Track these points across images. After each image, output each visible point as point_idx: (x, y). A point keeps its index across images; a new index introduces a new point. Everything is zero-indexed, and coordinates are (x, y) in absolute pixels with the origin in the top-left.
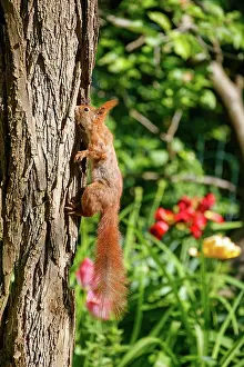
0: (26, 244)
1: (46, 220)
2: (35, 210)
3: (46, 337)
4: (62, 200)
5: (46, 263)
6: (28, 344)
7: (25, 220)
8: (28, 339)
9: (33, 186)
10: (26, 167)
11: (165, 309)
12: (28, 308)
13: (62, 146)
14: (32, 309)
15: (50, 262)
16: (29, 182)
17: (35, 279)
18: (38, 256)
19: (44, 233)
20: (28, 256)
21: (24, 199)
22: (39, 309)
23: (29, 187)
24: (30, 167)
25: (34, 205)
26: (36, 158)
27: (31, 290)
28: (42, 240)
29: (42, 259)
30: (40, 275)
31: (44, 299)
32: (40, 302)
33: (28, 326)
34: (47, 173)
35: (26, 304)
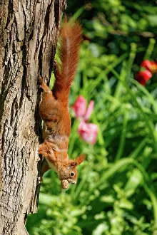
0: (6, 82)
1: (23, 64)
2: (14, 56)
3: (20, 156)
4: (37, 49)
5: (22, 99)
6: (5, 161)
7: (6, 63)
8: (5, 158)
9: (14, 36)
10: (8, 21)
11: (141, 138)
12: (6, 133)
13: (38, 5)
14: (9, 135)
15: (25, 98)
16: (10, 33)
17: (12, 111)
18: (15, 93)
19: (21, 75)
20: (7, 92)
21: (6, 47)
22: (15, 134)
23: (10, 38)
24: (12, 21)
25: (14, 52)
26: (17, 14)
27: (9, 120)
28: (19, 80)
29: (19, 95)
30: (17, 108)
31: (19, 127)
32: (15, 129)
33: (6, 147)
34: (25, 27)
35: (5, 131)
